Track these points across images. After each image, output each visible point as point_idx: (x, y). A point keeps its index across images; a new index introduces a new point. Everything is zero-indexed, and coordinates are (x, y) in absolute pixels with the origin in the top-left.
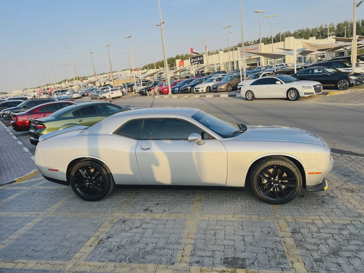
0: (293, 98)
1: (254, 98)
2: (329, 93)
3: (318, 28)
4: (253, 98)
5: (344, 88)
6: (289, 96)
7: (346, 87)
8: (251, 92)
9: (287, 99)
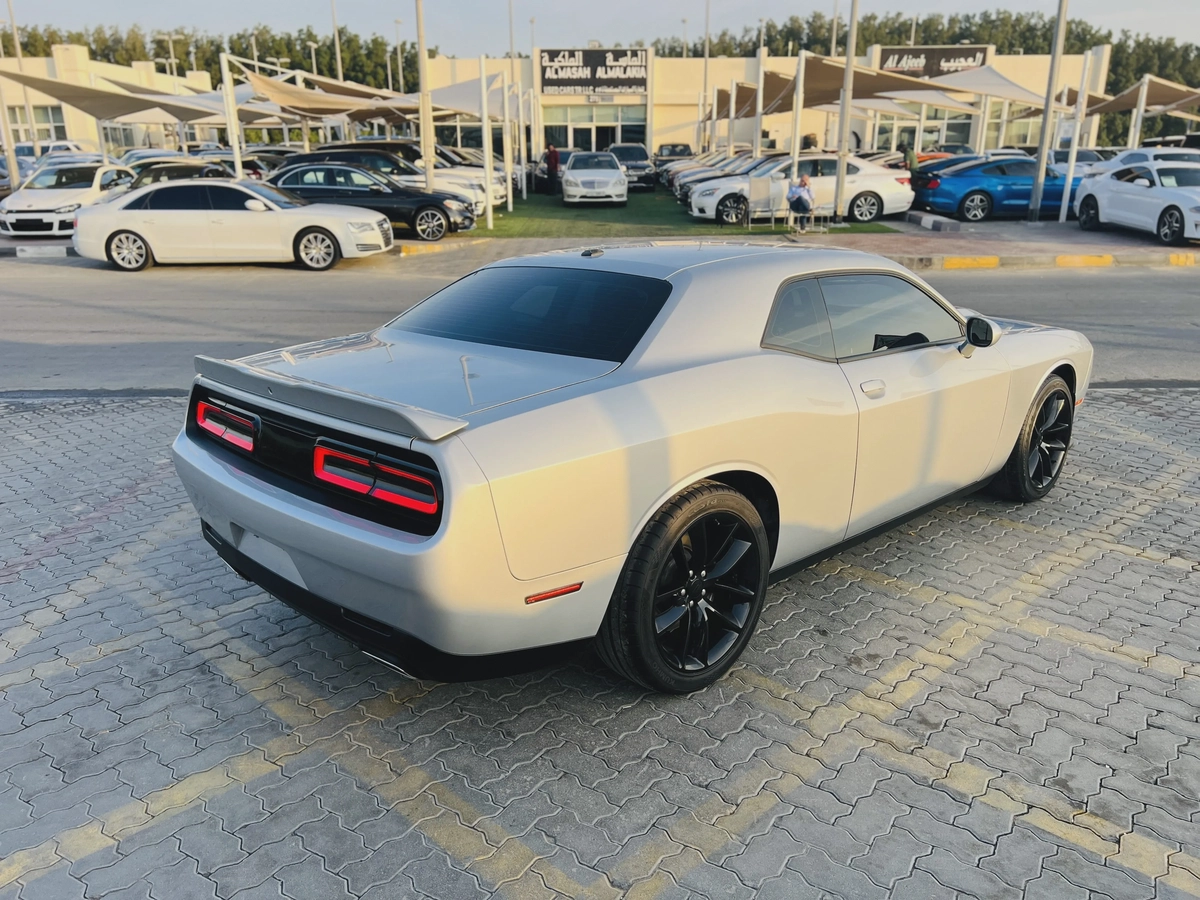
0: (318, 262)
1: (151, 261)
2: (403, 248)
3: (89, 35)
4: (149, 262)
5: (435, 236)
6: (303, 255)
7: (440, 232)
8: (132, 237)
9: (298, 264)
